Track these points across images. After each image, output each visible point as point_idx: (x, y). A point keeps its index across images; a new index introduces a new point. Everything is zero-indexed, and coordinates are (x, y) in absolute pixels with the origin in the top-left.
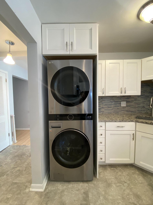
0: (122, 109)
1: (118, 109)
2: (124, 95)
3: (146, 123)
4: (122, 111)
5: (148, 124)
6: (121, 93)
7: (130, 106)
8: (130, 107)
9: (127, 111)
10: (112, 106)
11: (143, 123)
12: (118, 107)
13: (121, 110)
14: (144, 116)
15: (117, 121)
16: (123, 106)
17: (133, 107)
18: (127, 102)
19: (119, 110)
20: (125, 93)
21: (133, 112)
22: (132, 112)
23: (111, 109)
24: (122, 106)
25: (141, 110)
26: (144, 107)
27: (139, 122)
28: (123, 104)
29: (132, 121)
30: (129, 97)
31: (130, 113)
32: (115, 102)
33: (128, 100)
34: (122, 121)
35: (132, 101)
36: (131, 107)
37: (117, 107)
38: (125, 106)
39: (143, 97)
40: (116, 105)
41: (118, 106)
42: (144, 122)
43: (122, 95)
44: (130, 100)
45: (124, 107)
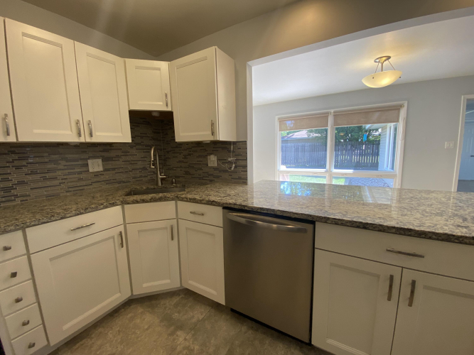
0: (95, 180)
1: (80, 179)
2: (88, 140)
3: (144, 201)
4: (95, 185)
5: (147, 202)
6: (79, 135)
7: (114, 169)
8: (114, 172)
9: (108, 182)
10: (59, 173)
11: (137, 202)
12: (81, 176)
13: (90, 182)
14: (145, 188)
15: (68, 215)
16: (96, 170)
17: (121, 170)
18: (105, 160)
19: (84, 183)
20: (91, 135)
21: (124, 182)
22: (120, 183)
23: (56, 182)
24: (91, 170)
25: (141, 177)
26: (144, 169)
27: (128, 204)
28: (96, 166)
29: (113, 205)
30: (109, 147)
31: (117, 185)
32: (67, 160)
33: (105, 154)
34: (86, 210)
35: (117, 156)
36: (116, 171)
37: (76, 176)
38: (101, 169)
39: (140, 147)
40: (72, 171)
41: (80, 173)
42: (139, 200)
43: (82, 140)
44: (113, 154)
45: (97, 174)
